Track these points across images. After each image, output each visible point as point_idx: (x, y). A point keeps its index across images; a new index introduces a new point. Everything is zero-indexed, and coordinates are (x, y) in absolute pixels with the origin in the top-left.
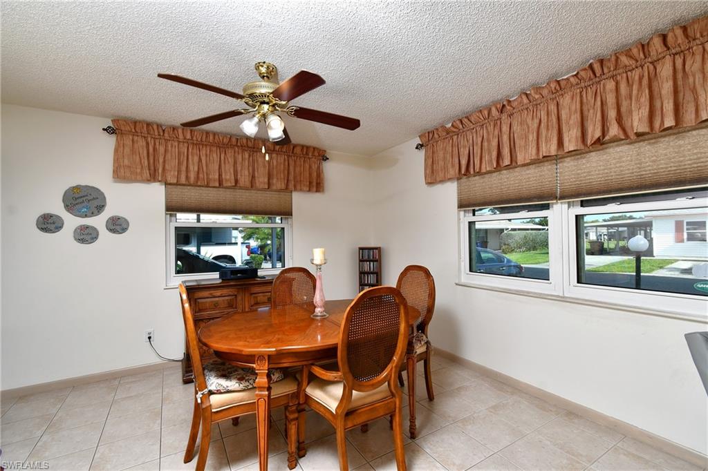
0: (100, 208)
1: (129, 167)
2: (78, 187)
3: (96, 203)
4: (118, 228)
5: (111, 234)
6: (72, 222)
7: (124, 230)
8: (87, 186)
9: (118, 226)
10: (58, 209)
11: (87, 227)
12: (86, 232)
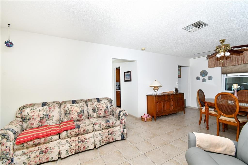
0: (207, 75)
1: (211, 65)
2: (202, 71)
3: (205, 74)
4: (210, 79)
5: (209, 80)
6: (202, 78)
7: (211, 79)
8: (204, 71)
9: (210, 78)
10: (199, 76)
11: (204, 79)
12: (204, 80)
